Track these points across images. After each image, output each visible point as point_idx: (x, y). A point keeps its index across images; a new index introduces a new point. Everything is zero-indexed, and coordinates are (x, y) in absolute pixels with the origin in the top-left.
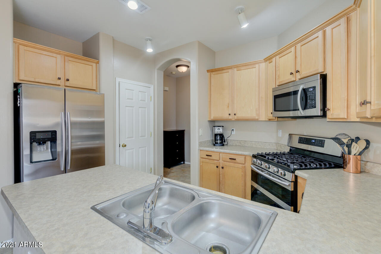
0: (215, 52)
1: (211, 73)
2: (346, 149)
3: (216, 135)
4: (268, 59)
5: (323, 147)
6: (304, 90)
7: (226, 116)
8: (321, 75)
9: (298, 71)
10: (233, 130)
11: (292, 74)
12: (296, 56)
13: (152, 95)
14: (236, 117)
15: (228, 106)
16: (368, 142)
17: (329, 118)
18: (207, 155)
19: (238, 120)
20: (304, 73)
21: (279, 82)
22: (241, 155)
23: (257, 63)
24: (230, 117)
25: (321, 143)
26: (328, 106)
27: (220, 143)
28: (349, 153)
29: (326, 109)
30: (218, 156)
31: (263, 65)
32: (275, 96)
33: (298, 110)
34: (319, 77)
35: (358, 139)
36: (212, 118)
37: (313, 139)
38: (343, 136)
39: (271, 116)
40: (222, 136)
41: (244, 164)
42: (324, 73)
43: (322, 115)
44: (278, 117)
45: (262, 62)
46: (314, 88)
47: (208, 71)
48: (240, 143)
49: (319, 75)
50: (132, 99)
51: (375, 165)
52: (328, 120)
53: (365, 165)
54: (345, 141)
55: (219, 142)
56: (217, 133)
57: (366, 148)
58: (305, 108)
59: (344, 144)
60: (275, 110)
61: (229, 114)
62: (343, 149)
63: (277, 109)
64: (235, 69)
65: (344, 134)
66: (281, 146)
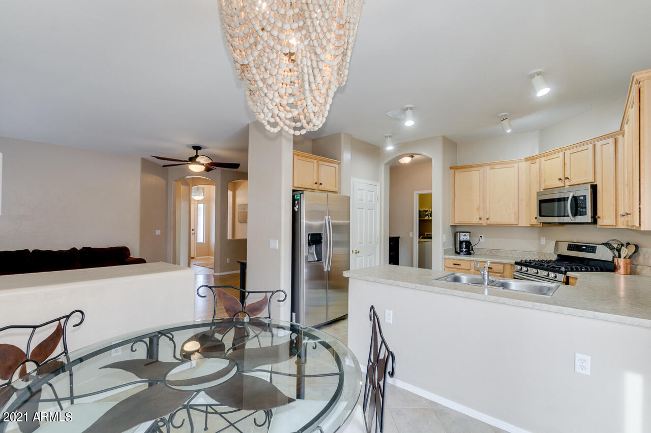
0: (456, 144)
1: (456, 170)
2: (617, 253)
3: (461, 242)
4: (531, 159)
5: (595, 253)
6: (575, 199)
7: (475, 220)
8: (591, 185)
9: (567, 178)
10: (481, 237)
11: (560, 179)
12: (565, 163)
13: (378, 194)
14: (488, 222)
15: (478, 209)
16: (637, 247)
17: (600, 225)
18: (454, 264)
19: (491, 226)
20: (574, 181)
21: (545, 186)
22: (499, 263)
23: (516, 162)
24: (481, 222)
25: (592, 249)
26: (599, 214)
27: (466, 251)
28: (620, 257)
29: (597, 216)
30: (470, 265)
31: (524, 165)
32: (540, 201)
33: (568, 216)
34: (589, 188)
35: (628, 244)
36: (456, 222)
37: (584, 246)
38: (614, 242)
39: (534, 222)
40: (468, 243)
41: (502, 273)
42: (595, 183)
43: (593, 221)
44: (543, 223)
45: (522, 162)
46: (585, 196)
47: (451, 168)
48: (491, 252)
49: (589, 186)
50: (362, 200)
51: (644, 267)
52: (598, 227)
53: (636, 268)
54: (615, 246)
55: (464, 250)
56: (463, 240)
57: (636, 252)
58: (575, 214)
59: (615, 248)
60: (540, 215)
61: (480, 219)
62: (614, 253)
63: (542, 214)
64: (488, 168)
65: (615, 240)
66: (544, 255)
